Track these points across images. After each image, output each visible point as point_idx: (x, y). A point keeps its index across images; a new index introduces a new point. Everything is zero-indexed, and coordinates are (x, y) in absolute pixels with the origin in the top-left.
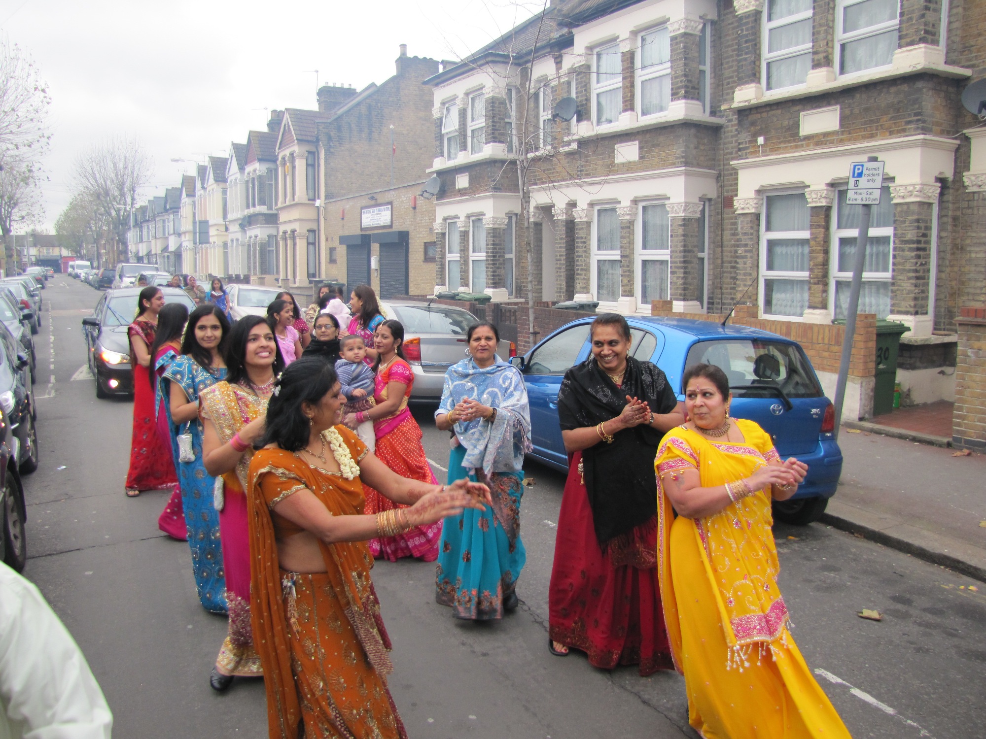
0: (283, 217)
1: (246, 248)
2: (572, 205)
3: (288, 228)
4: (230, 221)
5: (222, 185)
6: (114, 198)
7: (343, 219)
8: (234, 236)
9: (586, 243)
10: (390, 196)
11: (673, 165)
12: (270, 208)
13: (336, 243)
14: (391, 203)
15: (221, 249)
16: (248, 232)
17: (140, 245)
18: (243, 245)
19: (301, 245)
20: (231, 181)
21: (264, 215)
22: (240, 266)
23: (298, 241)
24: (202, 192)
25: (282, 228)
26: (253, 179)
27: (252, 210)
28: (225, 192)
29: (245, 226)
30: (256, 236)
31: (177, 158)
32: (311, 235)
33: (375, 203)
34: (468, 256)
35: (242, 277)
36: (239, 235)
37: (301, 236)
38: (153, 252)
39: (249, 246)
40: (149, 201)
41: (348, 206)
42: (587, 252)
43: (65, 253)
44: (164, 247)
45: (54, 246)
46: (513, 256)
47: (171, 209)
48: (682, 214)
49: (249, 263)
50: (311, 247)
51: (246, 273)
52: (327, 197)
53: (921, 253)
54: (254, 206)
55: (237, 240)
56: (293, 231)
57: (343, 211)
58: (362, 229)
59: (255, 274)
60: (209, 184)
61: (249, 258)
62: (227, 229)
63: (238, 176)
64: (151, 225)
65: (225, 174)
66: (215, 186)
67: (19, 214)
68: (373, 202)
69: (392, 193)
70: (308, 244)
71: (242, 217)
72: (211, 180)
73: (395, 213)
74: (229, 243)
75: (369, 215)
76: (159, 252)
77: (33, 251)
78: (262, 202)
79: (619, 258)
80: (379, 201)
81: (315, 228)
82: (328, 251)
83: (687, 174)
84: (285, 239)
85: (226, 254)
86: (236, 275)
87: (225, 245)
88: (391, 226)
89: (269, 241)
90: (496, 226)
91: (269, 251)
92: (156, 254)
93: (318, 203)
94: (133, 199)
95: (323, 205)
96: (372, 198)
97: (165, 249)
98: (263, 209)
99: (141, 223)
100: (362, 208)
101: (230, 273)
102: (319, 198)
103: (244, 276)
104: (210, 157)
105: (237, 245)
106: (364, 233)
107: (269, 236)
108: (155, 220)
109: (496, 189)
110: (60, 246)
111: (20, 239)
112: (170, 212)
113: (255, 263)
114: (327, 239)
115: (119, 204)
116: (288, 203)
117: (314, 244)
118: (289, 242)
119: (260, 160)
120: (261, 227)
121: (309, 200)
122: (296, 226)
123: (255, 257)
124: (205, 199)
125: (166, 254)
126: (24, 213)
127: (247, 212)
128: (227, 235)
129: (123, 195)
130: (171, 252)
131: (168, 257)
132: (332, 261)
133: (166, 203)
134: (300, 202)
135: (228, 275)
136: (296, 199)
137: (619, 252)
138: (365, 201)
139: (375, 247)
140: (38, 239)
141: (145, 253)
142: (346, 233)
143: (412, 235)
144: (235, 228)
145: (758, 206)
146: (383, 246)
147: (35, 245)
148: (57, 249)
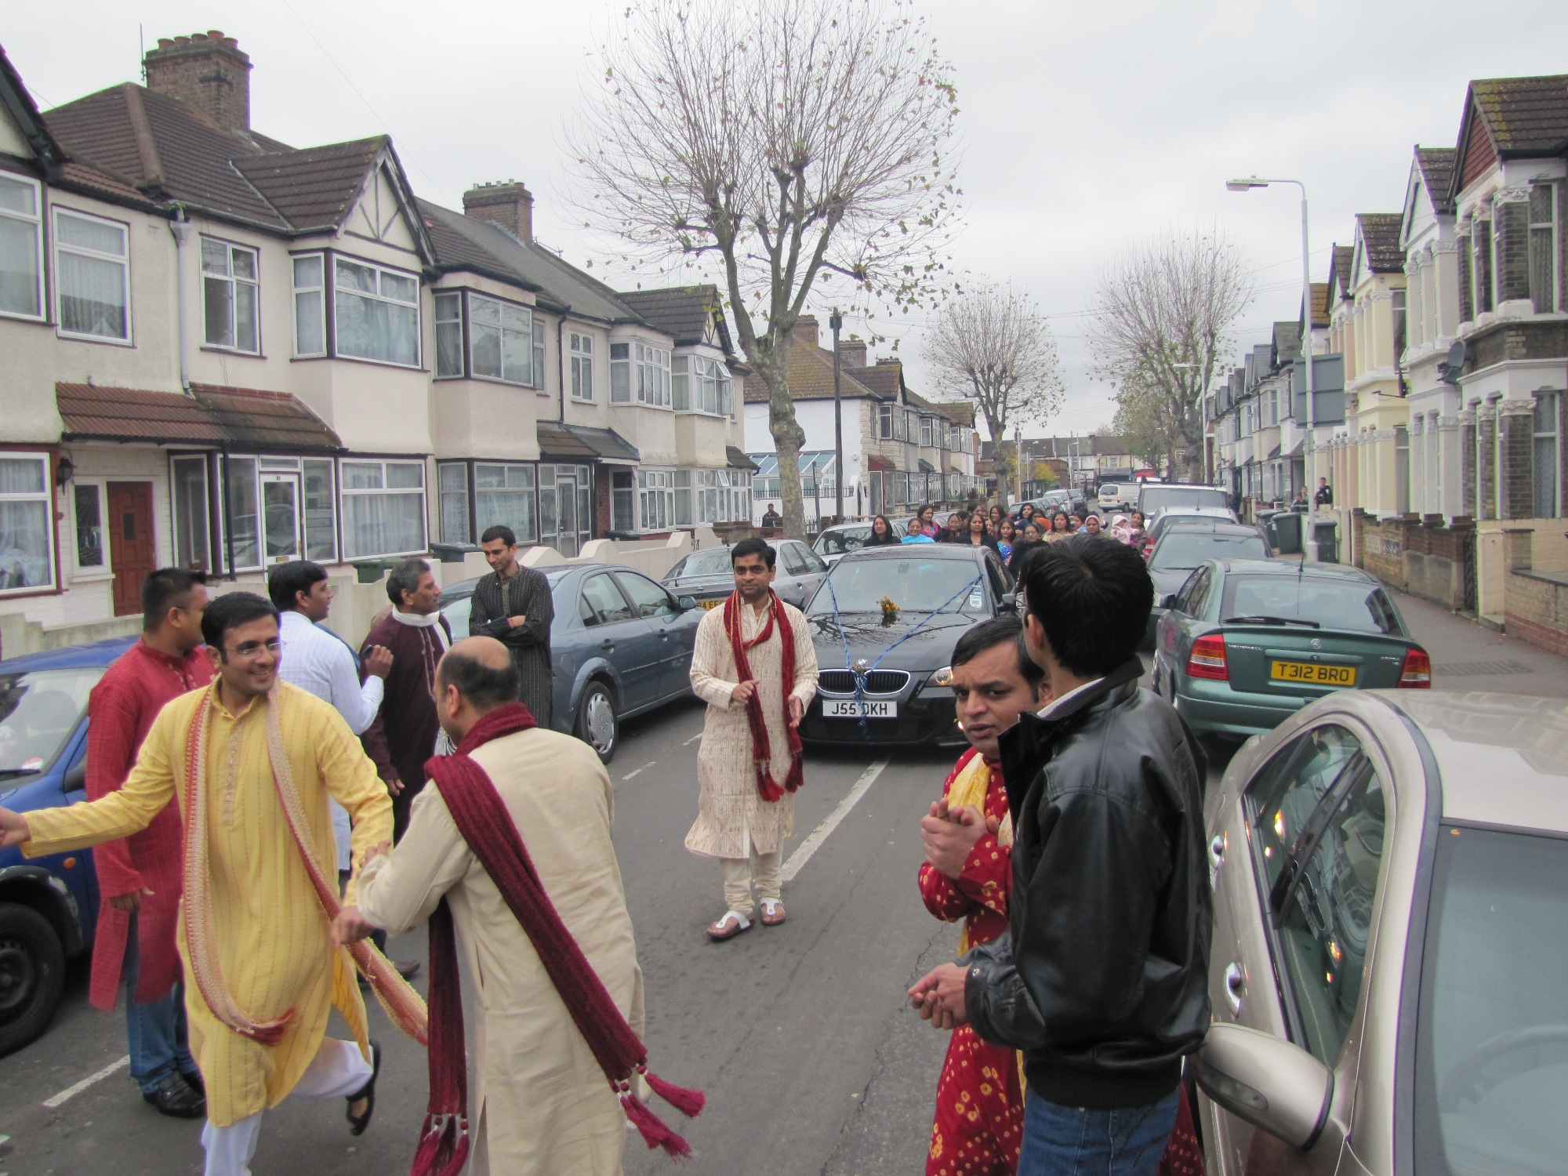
1: (1460, 435)
4: (1414, 366)
5: (1392, 280)
6: (1172, 350)
8: (1423, 407)
15: (1391, 445)
16: (1465, 389)
17: (1237, 445)
18: (1451, 429)
20: (1414, 259)
22: (1442, 488)
24: (1344, 309)
26: (1485, 226)
27: (1481, 321)
28: (1399, 296)
29: (1457, 372)
30: (1494, 399)
31: (1244, 176)
35: (1448, 522)
36: (1440, 402)
38: (1256, 459)
39: (1471, 429)
40: (1248, 357)
43: (1136, 464)
44: (1274, 446)
45: (1119, 453)
47: (1284, 364)
49: (1469, 479)
51: (1460, 513)
54: (1487, 306)
55: (1434, 416)
59: (1490, 517)
60: (1361, 282)
61: (1469, 464)
62: (1404, 388)
63: (1436, 233)
64: (1253, 404)
65: (1397, 245)
66: (1373, 285)
71: (1447, 348)
72: (1365, 274)
74: (1411, 425)
76: (1265, 458)
78: (1516, 288)
85: (1402, 456)
86: (1428, 517)
87: (1401, 433)
91: (1539, 440)
92: (1260, 462)
94: (1211, 352)
97: (1275, 453)
98: (1522, 310)
99: (1238, 403)
101: (1412, 511)
103: (1456, 519)
104: (1359, 216)
105: (1434, 430)
107: (1538, 395)
108: (1258, 394)
110: (1130, 453)
112: (1282, 371)
113: (1489, 479)
119: (1508, 156)
120: (1510, 367)
123: (1490, 462)
124: (1351, 325)
125: (1277, 462)
127: (1464, 330)
128: (1406, 408)
129: (1189, 345)
130: (1284, 457)
131: (1280, 466)
133: (1275, 353)
135: (1407, 514)
141: (1244, 460)
144: (1427, 382)
147: (1094, 454)
148: (1127, 458)
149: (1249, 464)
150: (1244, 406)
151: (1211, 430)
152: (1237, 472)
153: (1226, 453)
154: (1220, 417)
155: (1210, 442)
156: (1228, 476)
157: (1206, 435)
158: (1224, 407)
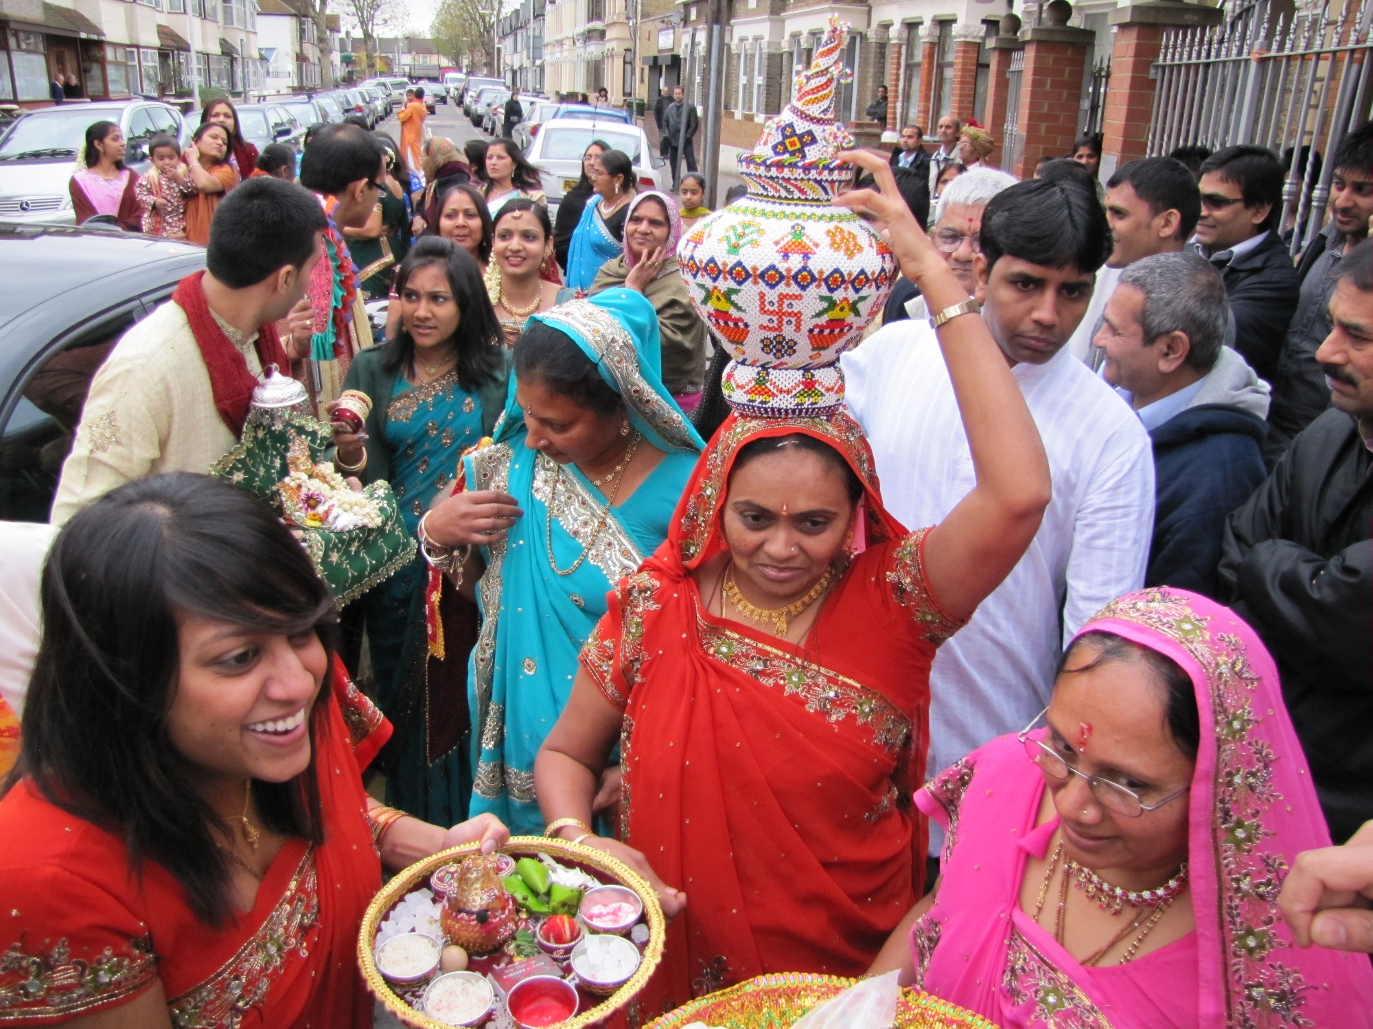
0: (609, 34)
7: (649, 40)
12: (603, 24)
13: (644, 64)
14: (674, 28)
17: (514, 55)
19: (618, 63)
21: (599, 30)
23: (615, 60)
25: (608, 46)
32: (628, 55)
36: (582, 51)
37: (619, 56)
41: (652, 26)
43: (445, 62)
45: (431, 53)
50: (628, 67)
52: (643, 16)
56: (613, 50)
57: (650, 32)
58: (658, 51)
67: (382, 17)
68: (665, 26)
70: (625, 63)
73: (675, 38)
75: (662, 38)
77: (406, 59)
80: (669, 25)
81: (632, 47)
82: (640, 71)
88: (672, 50)
93: (631, 23)
96: (664, 22)
98: (598, 24)
100: (659, 30)
106: (659, 55)
110: (438, 53)
111: (389, 44)
114: (640, 60)
115: (484, 9)
116: (611, 21)
117: (630, 63)
118: (610, 60)
126: (387, 16)
127: (587, 26)
132: (642, 81)
138: (661, 26)
139: (664, 69)
140: (414, 44)
142: (650, 54)
143: (682, 58)
146: (667, 67)
147: (409, 52)
148: (435, 57)
149: (521, 68)
150: (519, 32)
151: (499, 42)
152: (514, 73)
153: (509, 61)
154: (504, 36)
155: (499, 50)
156: (509, 76)
157: (497, 46)
158: (508, 30)
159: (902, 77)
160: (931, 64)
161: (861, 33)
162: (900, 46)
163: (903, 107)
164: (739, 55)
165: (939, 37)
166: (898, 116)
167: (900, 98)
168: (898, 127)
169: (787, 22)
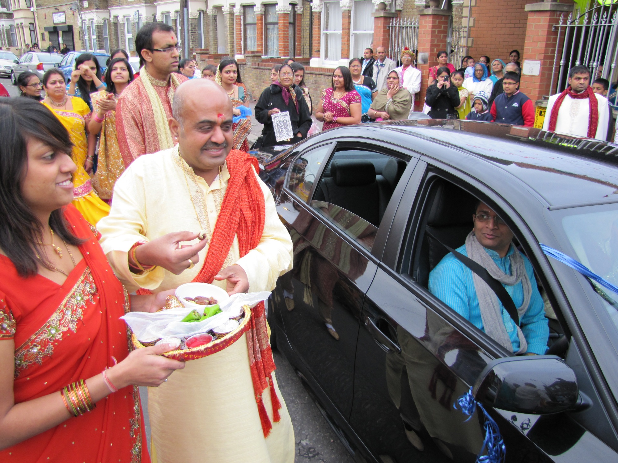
0: (16, 15)
2: (116, 17)
3: (19, 22)
7: (45, 18)
9: (123, 31)
10: (64, 8)
11: (141, 3)
12: (9, 9)
13: (43, 31)
14: (64, 12)
19: (27, 31)
21: (6, 13)
23: (25, 29)
25: (16, 22)
30: (3, 25)
32: (32, 26)
33: (57, 10)
34: (91, 37)
37: (26, 27)
41: (46, 11)
42: (124, 35)
46: (108, 37)
48: (145, 21)
50: (32, 32)
52: (37, 6)
53: (194, 34)
56: (22, 24)
57: (45, 14)
58: (54, 24)
68: (57, 11)
69: (64, 7)
70: (30, 30)
73: (66, 17)
75: (56, 17)
78: (3, 6)
79: (132, 37)
80: (60, 10)
81: (33, 22)
82: (41, 35)
83: (146, 6)
84: (18, 28)
88: (65, 23)
89: (11, 28)
90: (99, 24)
93: (32, 9)
95: (35, 10)
96: (56, 9)
98: (4, 10)
100: (53, 13)
102: (33, 7)
106: (55, 26)
107: (11, 26)
109: (97, 8)
113: (5, 40)
114: (40, 28)
116: (16, 9)
117: (34, 31)
118: (20, 29)
120: (5, 20)
121: (28, 7)
122: (22, 21)
123: (4, 37)
132: (43, 39)
134: (23, 8)
136: (21, 7)
137: (131, 35)
138: (54, 10)
139: (60, 33)
142: (48, 25)
143: (74, 27)
145: (162, 18)
146: (63, 32)
159: (242, 30)
160: (262, 23)
161: (203, 11)
162: (240, 16)
163: (244, 44)
164: (124, 24)
165: (265, 12)
166: (242, 48)
167: (243, 40)
168: (243, 52)
169: (158, 7)
